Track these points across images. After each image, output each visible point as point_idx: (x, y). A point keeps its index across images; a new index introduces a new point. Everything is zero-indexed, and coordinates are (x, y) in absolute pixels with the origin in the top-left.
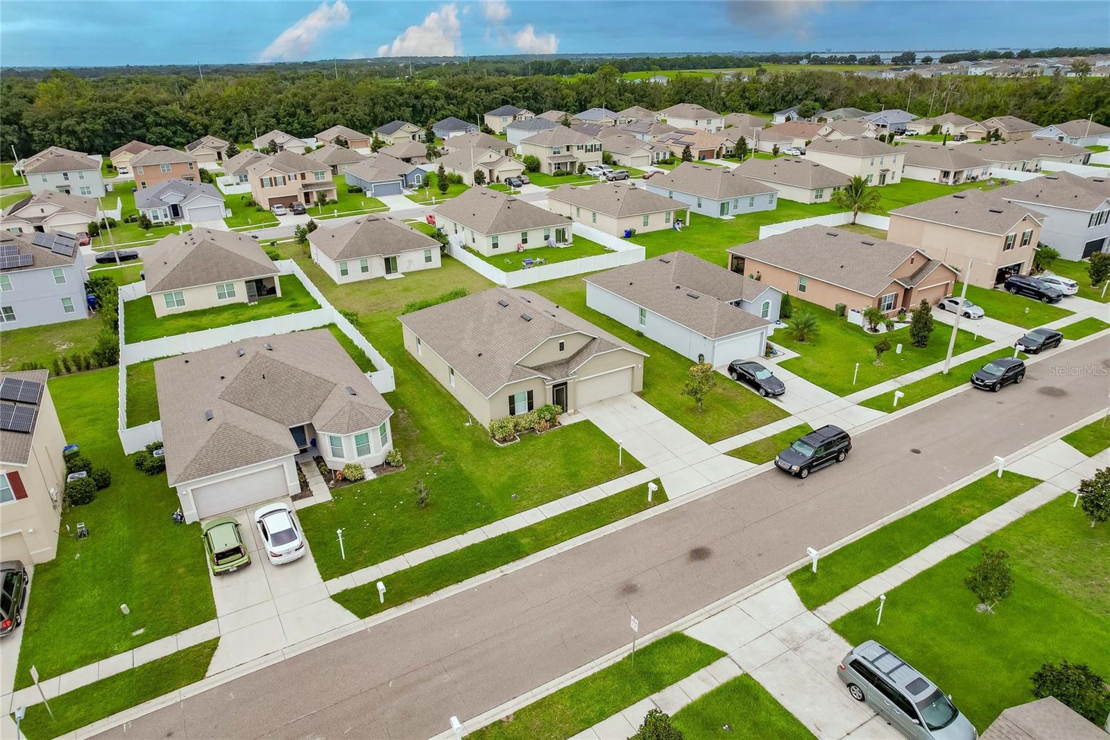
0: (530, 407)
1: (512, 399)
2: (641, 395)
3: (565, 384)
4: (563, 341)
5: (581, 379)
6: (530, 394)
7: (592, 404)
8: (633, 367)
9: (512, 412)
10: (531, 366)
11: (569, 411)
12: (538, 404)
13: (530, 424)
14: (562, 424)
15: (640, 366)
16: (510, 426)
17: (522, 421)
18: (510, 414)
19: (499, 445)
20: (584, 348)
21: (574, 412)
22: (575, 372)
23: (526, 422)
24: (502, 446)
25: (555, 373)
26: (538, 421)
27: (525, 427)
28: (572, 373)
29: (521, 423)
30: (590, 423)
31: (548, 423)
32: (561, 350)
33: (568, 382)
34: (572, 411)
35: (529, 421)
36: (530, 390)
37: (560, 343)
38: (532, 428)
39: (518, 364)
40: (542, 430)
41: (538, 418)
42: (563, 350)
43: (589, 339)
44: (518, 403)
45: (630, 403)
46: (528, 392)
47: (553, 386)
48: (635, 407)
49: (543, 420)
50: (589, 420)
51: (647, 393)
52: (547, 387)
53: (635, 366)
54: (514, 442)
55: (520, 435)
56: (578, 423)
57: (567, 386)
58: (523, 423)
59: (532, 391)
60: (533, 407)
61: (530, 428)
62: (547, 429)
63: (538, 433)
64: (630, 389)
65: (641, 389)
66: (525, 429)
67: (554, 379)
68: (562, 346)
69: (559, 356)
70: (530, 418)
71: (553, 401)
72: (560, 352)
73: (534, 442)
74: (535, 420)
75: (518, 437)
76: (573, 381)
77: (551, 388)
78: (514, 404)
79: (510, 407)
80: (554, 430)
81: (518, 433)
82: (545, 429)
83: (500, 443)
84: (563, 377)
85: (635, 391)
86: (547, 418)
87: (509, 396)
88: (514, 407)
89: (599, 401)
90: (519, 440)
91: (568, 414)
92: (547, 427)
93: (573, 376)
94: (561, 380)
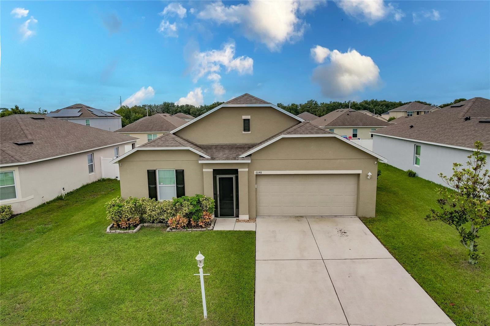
0: (181, 192)
1: (152, 175)
2: (366, 221)
3: (236, 172)
4: (248, 117)
5: (264, 172)
6: (180, 175)
7: (290, 217)
8: (359, 175)
9: (153, 194)
10: (199, 143)
11: (241, 217)
12: (191, 191)
13: (160, 214)
14: (211, 228)
15: (370, 174)
16: (126, 207)
17: (149, 206)
18: (149, 198)
19: (108, 230)
20: (281, 133)
21: (248, 219)
22: (250, 155)
23: (154, 208)
24: (108, 232)
25: (221, 154)
26: (173, 212)
27: (153, 216)
28: (244, 157)
29: (146, 207)
30: (251, 235)
31: (187, 218)
32: (245, 130)
33: (239, 170)
34: (246, 217)
35: (158, 208)
36: (180, 168)
37: (244, 119)
38: (164, 220)
39: (174, 134)
40: (174, 226)
41: (174, 208)
42: (249, 131)
43: (292, 124)
44: (162, 183)
45: (340, 227)
46: (176, 170)
47: (214, 170)
48: (345, 233)
49: (180, 211)
50: (255, 232)
51: (379, 220)
52: (204, 170)
53: (361, 173)
54: (125, 231)
55: (147, 227)
56: (236, 231)
57: (238, 176)
58: (149, 209)
59: (183, 172)
60: (184, 195)
61: (162, 220)
62: (182, 227)
63: (168, 229)
64: (351, 209)
65: (371, 213)
66: (154, 220)
67: (213, 159)
68: (247, 125)
69: (243, 138)
70: (162, 205)
71: (215, 194)
72: (243, 132)
73: (146, 238)
74: (169, 210)
75: (139, 227)
76: (247, 170)
77: (212, 170)
78: (155, 184)
79: (149, 187)
80: (192, 231)
81: (146, 224)
82: (178, 226)
83: (111, 228)
84: (227, 159)
85: (360, 215)
86: (185, 211)
87: (148, 170)
88: (156, 188)
89: (297, 217)
90: (134, 231)
91: (238, 220)
92: (182, 224)
93: (249, 161)
94: (222, 161)
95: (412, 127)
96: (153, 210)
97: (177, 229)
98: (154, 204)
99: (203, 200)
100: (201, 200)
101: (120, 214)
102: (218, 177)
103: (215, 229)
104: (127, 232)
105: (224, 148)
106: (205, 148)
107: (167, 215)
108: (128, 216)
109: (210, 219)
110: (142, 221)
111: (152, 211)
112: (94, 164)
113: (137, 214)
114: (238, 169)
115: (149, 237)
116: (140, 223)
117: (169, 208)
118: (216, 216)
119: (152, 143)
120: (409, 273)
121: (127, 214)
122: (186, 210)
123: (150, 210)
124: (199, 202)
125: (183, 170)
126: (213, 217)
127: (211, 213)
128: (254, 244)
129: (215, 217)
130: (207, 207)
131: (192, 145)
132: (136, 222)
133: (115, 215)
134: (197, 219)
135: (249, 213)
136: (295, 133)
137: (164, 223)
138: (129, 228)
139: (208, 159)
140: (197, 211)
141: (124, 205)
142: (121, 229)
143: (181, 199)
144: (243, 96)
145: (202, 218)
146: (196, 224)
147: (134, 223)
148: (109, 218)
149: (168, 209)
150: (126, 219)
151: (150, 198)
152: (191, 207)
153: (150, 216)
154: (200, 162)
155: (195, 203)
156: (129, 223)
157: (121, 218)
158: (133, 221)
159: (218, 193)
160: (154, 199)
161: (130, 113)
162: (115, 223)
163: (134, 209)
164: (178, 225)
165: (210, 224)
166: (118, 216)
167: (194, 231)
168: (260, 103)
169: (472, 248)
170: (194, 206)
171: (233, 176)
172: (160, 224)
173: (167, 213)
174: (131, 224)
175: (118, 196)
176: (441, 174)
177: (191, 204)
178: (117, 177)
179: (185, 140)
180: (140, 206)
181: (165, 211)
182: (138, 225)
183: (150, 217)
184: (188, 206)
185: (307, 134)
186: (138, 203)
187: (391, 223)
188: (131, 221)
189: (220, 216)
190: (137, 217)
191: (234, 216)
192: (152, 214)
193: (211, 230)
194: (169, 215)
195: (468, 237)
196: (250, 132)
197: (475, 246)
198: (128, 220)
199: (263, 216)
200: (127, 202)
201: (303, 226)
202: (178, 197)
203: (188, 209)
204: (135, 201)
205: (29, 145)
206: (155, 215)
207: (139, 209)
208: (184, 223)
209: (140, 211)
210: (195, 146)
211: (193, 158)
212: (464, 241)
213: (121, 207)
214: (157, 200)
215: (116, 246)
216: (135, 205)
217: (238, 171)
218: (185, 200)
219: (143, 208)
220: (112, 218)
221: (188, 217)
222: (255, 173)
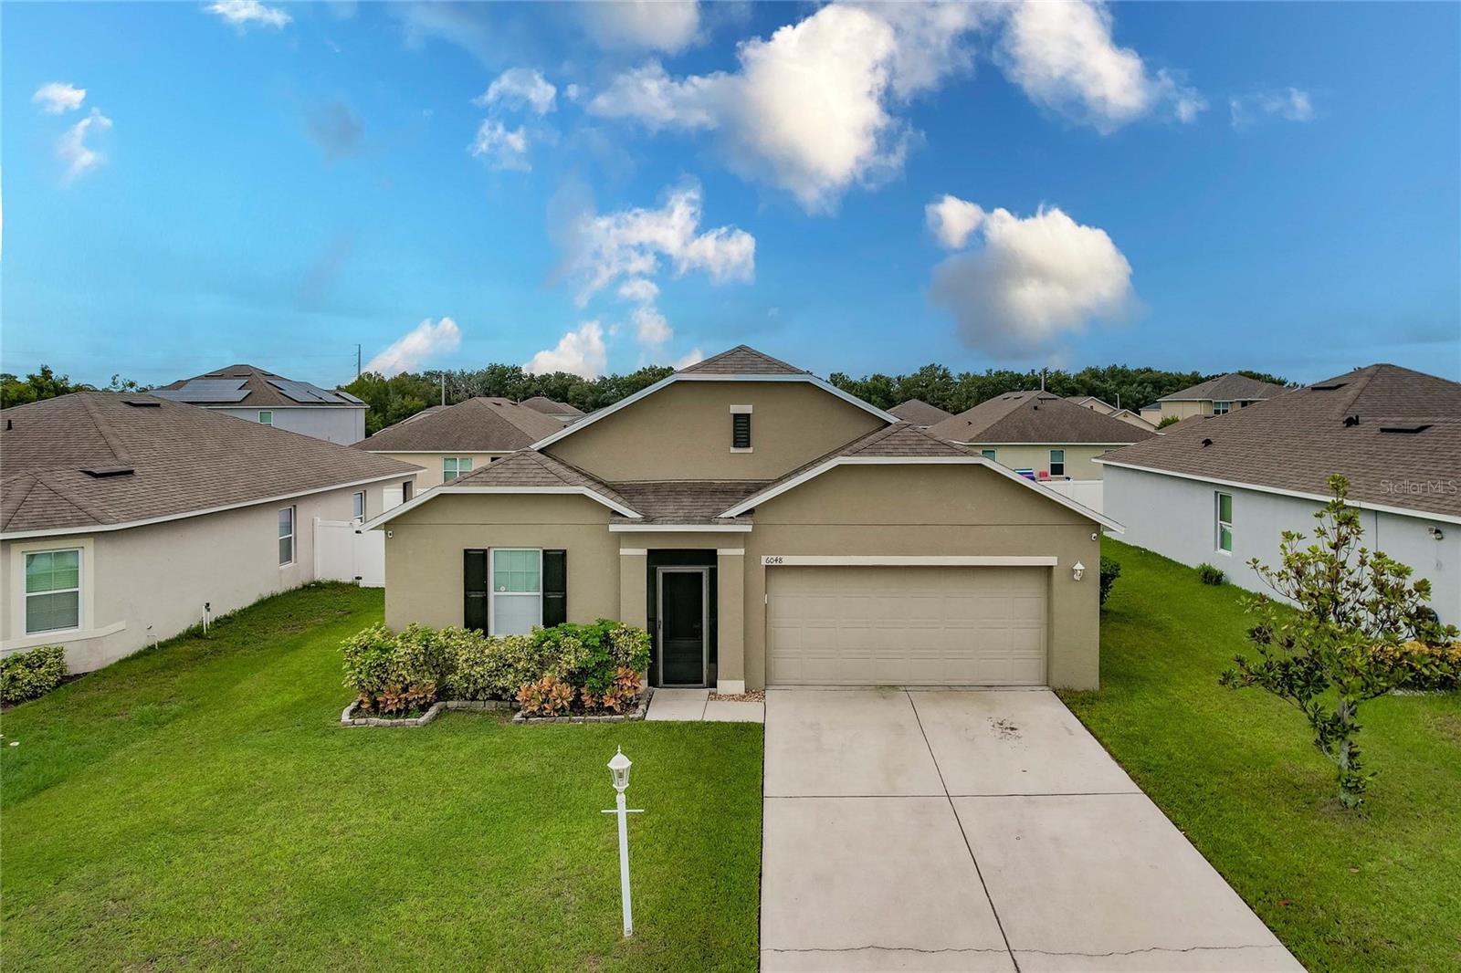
0: (555, 612)
1: (475, 564)
2: (1075, 701)
3: (710, 557)
4: (748, 409)
5: (788, 560)
6: (555, 565)
7: (863, 687)
8: (1050, 568)
9: (476, 616)
10: (609, 477)
11: (724, 686)
12: (584, 608)
13: (495, 673)
14: (639, 713)
15: (1079, 566)
16: (401, 652)
17: (464, 648)
18: (466, 627)
19: (345, 717)
20: (834, 453)
21: (743, 693)
22: (750, 512)
23: (478, 655)
24: (346, 724)
25: (671, 508)
26: (533, 667)
27: (476, 680)
28: (734, 515)
29: (456, 654)
30: (752, 735)
31: (571, 686)
32: (736, 445)
33: (720, 552)
34: (738, 687)
35: (492, 656)
36: (555, 545)
37: (736, 416)
38: (505, 690)
39: (541, 451)
40: (536, 709)
41: (536, 657)
42: (749, 446)
43: (863, 428)
44: (503, 588)
45: (999, 715)
46: (545, 552)
47: (649, 551)
48: (1012, 729)
49: (552, 666)
50: (762, 727)
51: (1110, 698)
52: (623, 552)
53: (1056, 564)
54: (395, 721)
55: (457, 710)
56: (708, 723)
57: (716, 569)
58: (464, 657)
59: (563, 555)
60: (565, 622)
61: (500, 692)
62: (557, 711)
63: (518, 717)
64: (1030, 667)
65: (1088, 678)
66: (477, 691)
67: (648, 519)
68: (742, 431)
69: (729, 465)
70: (503, 648)
71: (652, 619)
72: (733, 450)
73: (456, 740)
74: (522, 663)
75: (433, 711)
76: (741, 552)
77: (644, 552)
78: (485, 589)
79: (466, 597)
80: (584, 721)
81: (452, 704)
82: (545, 709)
83: (353, 713)
84: (687, 520)
85: (1058, 681)
86: (569, 663)
87: (466, 551)
88: (485, 601)
89: (882, 687)
90: (421, 720)
91: (715, 694)
92: (559, 701)
93: (748, 529)
94: (675, 528)
95: (1207, 442)
96: (476, 663)
97: (542, 716)
98: (480, 645)
99: (618, 635)
100: (612, 636)
101: (384, 673)
102: (661, 570)
103: (651, 717)
104: (400, 724)
105: (679, 493)
106: (625, 492)
107: (515, 677)
108: (405, 679)
109: (635, 688)
110: (443, 693)
111: (472, 666)
112: (295, 538)
113: (431, 673)
114: (716, 550)
115: (463, 738)
116: (436, 701)
117: (522, 655)
118: (653, 682)
119: (482, 475)
120: (1181, 831)
121: (404, 672)
122: (570, 661)
123: (467, 661)
124: (606, 640)
125: (565, 551)
126: (643, 685)
127: (640, 670)
128: (758, 754)
129: (649, 685)
130: (628, 654)
131: (591, 483)
132: (426, 697)
133: (368, 675)
134: (601, 689)
135: (747, 675)
136: (872, 454)
137: (506, 700)
138: (406, 712)
139: (634, 522)
140: (599, 664)
141: (396, 646)
142: (383, 715)
143: (556, 632)
144: (733, 353)
145: (614, 685)
146: (597, 703)
147: (421, 698)
148: (351, 683)
149: (520, 660)
150: (399, 686)
151: (468, 630)
152: (584, 654)
153: (467, 678)
154: (613, 528)
155: (596, 642)
156: (406, 699)
157: (384, 682)
158: (418, 693)
159: (660, 617)
160: (479, 631)
161: (387, 395)
162: (366, 700)
163: (421, 659)
164: (546, 705)
165: (636, 706)
166: (378, 677)
167: (590, 721)
168: (779, 372)
169: (1344, 761)
170: (594, 649)
171: (704, 570)
172: (493, 703)
173: (516, 671)
174: (411, 702)
175: (377, 623)
176: (1255, 561)
177: (585, 646)
178: (357, 578)
179: (570, 467)
180: (441, 649)
181: (510, 666)
182: (431, 705)
183: (468, 681)
184: (576, 651)
185: (905, 454)
186: (434, 641)
187: (1142, 705)
188: (412, 694)
189: (664, 683)
190: (430, 682)
191: (702, 683)
192: (473, 673)
193: (639, 719)
194: (521, 676)
195: (1331, 731)
196: (750, 450)
197: (1352, 755)
198: (405, 690)
199: (785, 686)
200: (402, 638)
201: (899, 710)
202: (547, 624)
203: (576, 658)
204: (427, 637)
205: (123, 478)
206: (482, 676)
207: (436, 660)
208: (563, 699)
209: (438, 665)
210: (599, 486)
211: (593, 517)
212: (1322, 742)
213: (386, 650)
214: (486, 634)
215: (372, 758)
216: (426, 647)
217: (716, 556)
218: (567, 636)
219: (447, 656)
220: (360, 682)
221: (575, 684)
222: (764, 563)
